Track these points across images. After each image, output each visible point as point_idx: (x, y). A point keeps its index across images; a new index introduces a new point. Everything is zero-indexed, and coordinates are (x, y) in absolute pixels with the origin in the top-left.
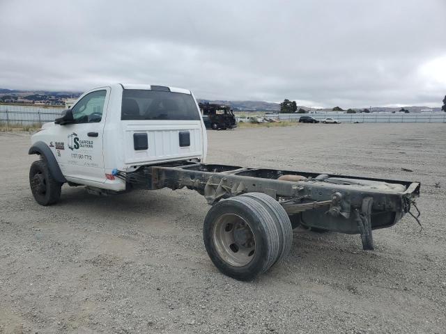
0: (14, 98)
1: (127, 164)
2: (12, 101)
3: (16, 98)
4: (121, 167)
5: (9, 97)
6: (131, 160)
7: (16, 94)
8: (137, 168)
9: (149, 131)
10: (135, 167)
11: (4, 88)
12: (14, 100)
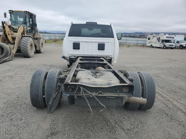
0: (143, 35)
1: (70, 54)
2: (142, 37)
3: (144, 36)
4: (67, 55)
5: (142, 35)
6: (71, 53)
7: (145, 34)
8: (76, 57)
9: (81, 42)
10: (75, 56)
11: (141, 32)
12: (143, 36)
